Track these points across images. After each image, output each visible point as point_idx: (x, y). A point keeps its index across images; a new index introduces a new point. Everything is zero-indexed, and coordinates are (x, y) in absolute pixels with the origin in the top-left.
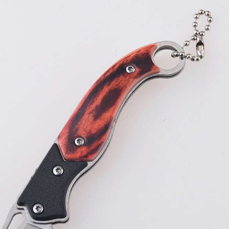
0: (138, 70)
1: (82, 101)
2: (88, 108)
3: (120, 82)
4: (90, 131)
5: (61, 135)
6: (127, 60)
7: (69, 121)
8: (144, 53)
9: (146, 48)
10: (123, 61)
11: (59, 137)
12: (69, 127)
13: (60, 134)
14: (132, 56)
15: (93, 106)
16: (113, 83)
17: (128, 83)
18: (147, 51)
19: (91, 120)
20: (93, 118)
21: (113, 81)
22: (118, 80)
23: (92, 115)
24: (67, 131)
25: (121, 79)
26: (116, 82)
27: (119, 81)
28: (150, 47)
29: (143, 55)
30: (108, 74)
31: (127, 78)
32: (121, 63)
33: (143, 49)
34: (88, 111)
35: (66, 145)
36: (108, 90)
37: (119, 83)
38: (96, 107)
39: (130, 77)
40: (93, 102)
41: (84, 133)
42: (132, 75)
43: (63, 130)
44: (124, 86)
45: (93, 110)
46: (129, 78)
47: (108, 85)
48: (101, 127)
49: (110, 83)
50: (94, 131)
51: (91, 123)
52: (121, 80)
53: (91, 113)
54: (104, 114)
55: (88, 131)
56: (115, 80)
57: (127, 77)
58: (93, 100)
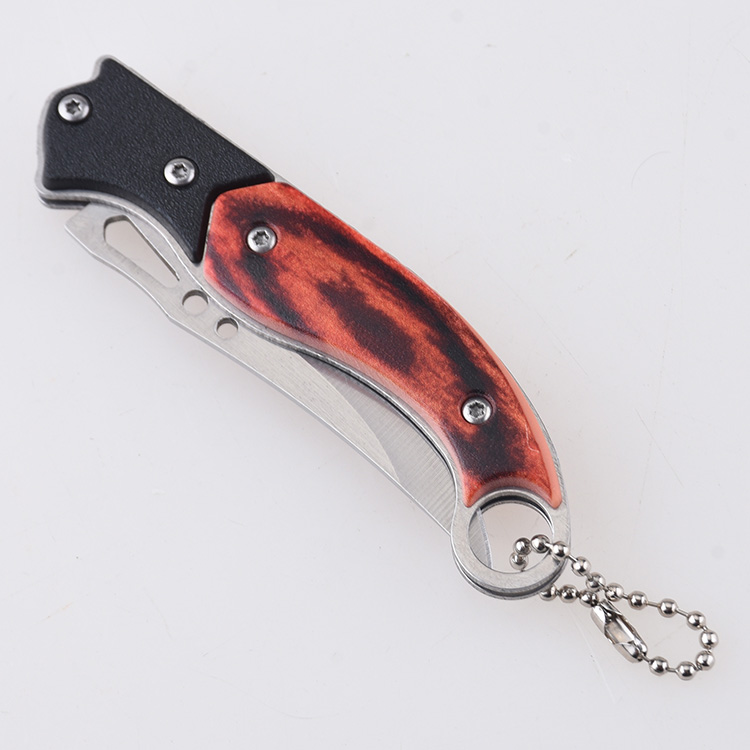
0: (469, 430)
1: (390, 259)
2: (362, 271)
3: (434, 372)
4: (286, 269)
5: (291, 191)
6: (506, 404)
7: (334, 217)
8: (523, 457)
9: (543, 464)
10: (507, 391)
11: (285, 186)
12: (314, 214)
13: (294, 188)
14: (520, 419)
15: (365, 285)
16: (435, 351)
17: (429, 396)
18: (532, 466)
19: (320, 275)
20: (326, 280)
21: (442, 352)
22: (443, 367)
23: (337, 278)
24: (301, 207)
25: (443, 374)
26: (435, 360)
27: (438, 370)
28: (545, 478)
29: (520, 452)
30: (469, 342)
31: (445, 395)
32: (501, 384)
33: (540, 454)
34: (352, 270)
35: (255, 200)
36: (411, 334)
37: (429, 369)
38: (361, 295)
39: (446, 404)
40: (379, 286)
41: (284, 253)
42: (452, 412)
43: (307, 198)
44: (418, 381)
45: (352, 283)
46: (444, 399)
47: (429, 337)
48: (295, 300)
49: (433, 342)
50: (284, 279)
51: (310, 275)
52: (439, 376)
53: (345, 278)
54: (333, 313)
55: (287, 263)
56: (443, 358)
57: (449, 393)
58: (386, 288)
